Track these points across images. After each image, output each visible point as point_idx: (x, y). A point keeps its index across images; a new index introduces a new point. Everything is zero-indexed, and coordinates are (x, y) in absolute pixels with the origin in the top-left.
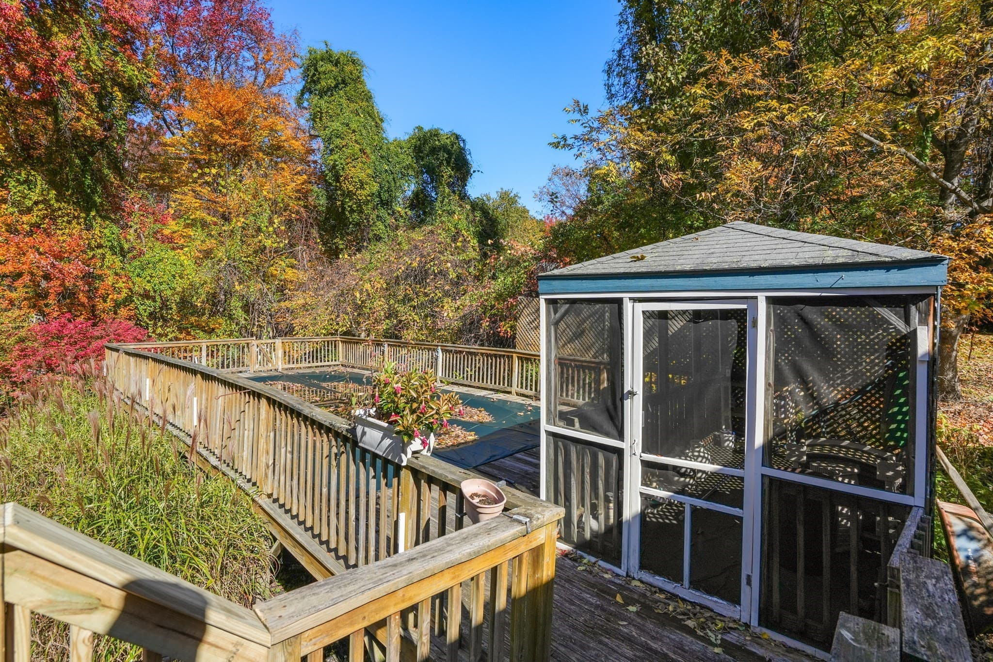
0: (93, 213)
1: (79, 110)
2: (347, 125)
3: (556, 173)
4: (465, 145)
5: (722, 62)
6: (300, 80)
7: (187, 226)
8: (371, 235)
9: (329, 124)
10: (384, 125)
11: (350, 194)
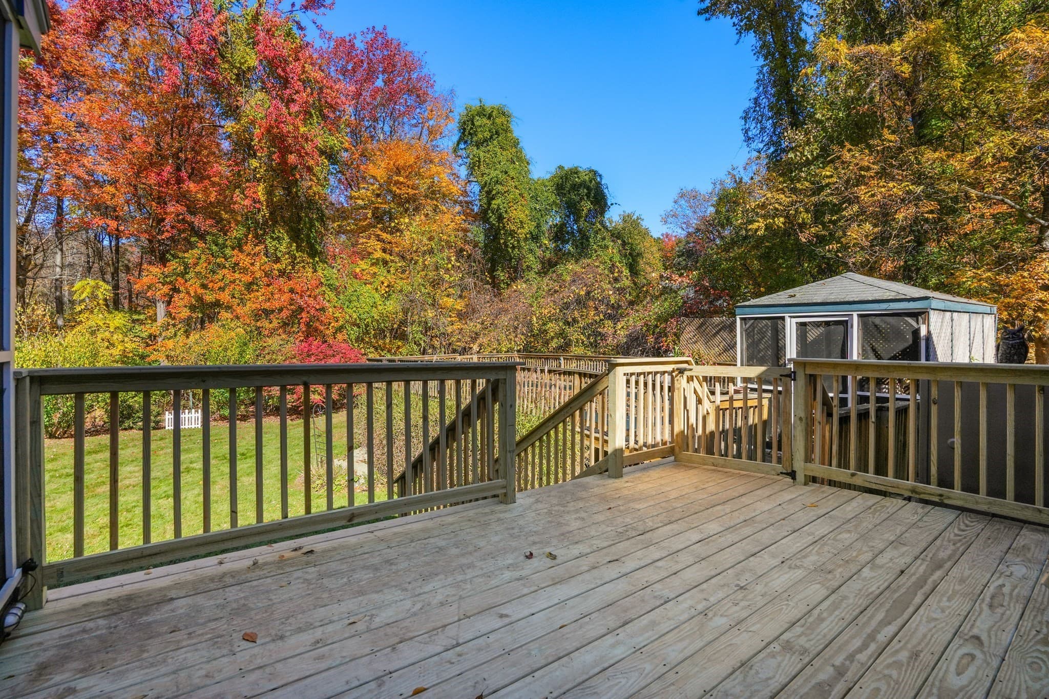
0: (317, 259)
1: (311, 180)
2: (506, 173)
3: (682, 196)
4: (601, 179)
5: (845, 152)
6: (456, 132)
7: (373, 264)
8: (524, 267)
9: (487, 171)
10: (530, 167)
11: (512, 233)
